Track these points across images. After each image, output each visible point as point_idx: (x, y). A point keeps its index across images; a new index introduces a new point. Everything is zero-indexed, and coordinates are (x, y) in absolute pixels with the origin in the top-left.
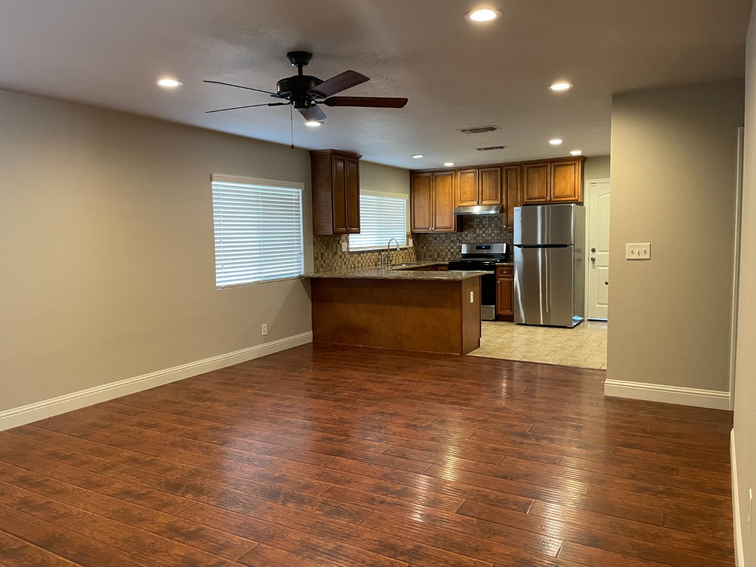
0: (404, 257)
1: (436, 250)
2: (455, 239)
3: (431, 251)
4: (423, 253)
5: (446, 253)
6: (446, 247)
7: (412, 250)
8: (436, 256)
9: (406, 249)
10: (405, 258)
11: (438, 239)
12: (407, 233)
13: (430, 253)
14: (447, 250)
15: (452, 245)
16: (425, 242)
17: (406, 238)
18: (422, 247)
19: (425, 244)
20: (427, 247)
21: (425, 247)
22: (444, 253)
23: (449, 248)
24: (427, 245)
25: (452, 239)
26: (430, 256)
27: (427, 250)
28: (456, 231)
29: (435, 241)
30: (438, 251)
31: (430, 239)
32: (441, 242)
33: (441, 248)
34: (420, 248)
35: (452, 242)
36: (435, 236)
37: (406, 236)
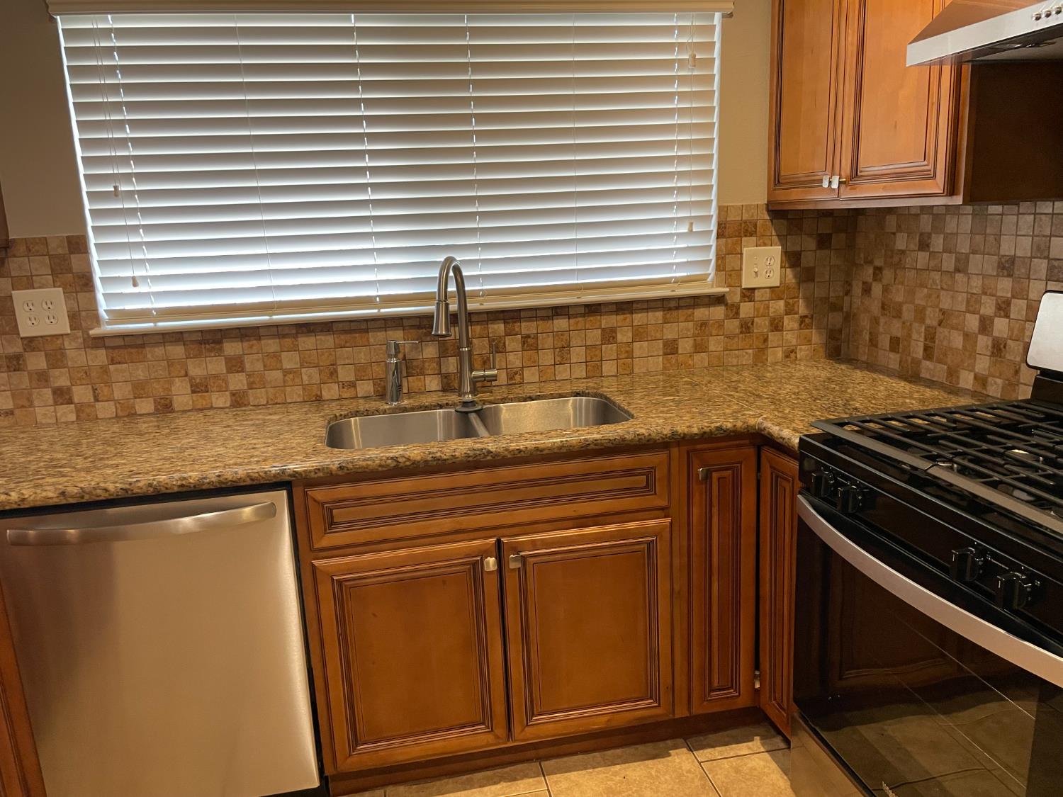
0: (685, 345)
1: (920, 313)
2: (1024, 247)
3: (898, 315)
4: (865, 322)
5: (967, 336)
6: (972, 304)
7: (780, 305)
8: (919, 352)
9: (718, 300)
10: (699, 348)
11: (938, 242)
12: (722, 210)
13: (896, 329)
14: (973, 322)
15: (1004, 286)
16: (878, 262)
17: (712, 241)
18: (867, 290)
19: (878, 270)
20: (886, 289)
21: (877, 289)
22: (957, 341)
23: (988, 308)
24: (888, 275)
25: (1007, 248)
26: (895, 344)
27: (883, 307)
28: (958, 200)
29: (922, 258)
30: (932, 318)
31: (901, 242)
32: (948, 262)
33: (946, 303)
34: (857, 289)
35: (1007, 266)
36: (926, 223)
37: (713, 227)
